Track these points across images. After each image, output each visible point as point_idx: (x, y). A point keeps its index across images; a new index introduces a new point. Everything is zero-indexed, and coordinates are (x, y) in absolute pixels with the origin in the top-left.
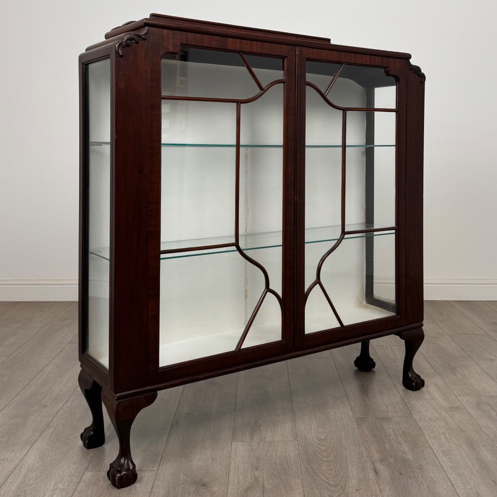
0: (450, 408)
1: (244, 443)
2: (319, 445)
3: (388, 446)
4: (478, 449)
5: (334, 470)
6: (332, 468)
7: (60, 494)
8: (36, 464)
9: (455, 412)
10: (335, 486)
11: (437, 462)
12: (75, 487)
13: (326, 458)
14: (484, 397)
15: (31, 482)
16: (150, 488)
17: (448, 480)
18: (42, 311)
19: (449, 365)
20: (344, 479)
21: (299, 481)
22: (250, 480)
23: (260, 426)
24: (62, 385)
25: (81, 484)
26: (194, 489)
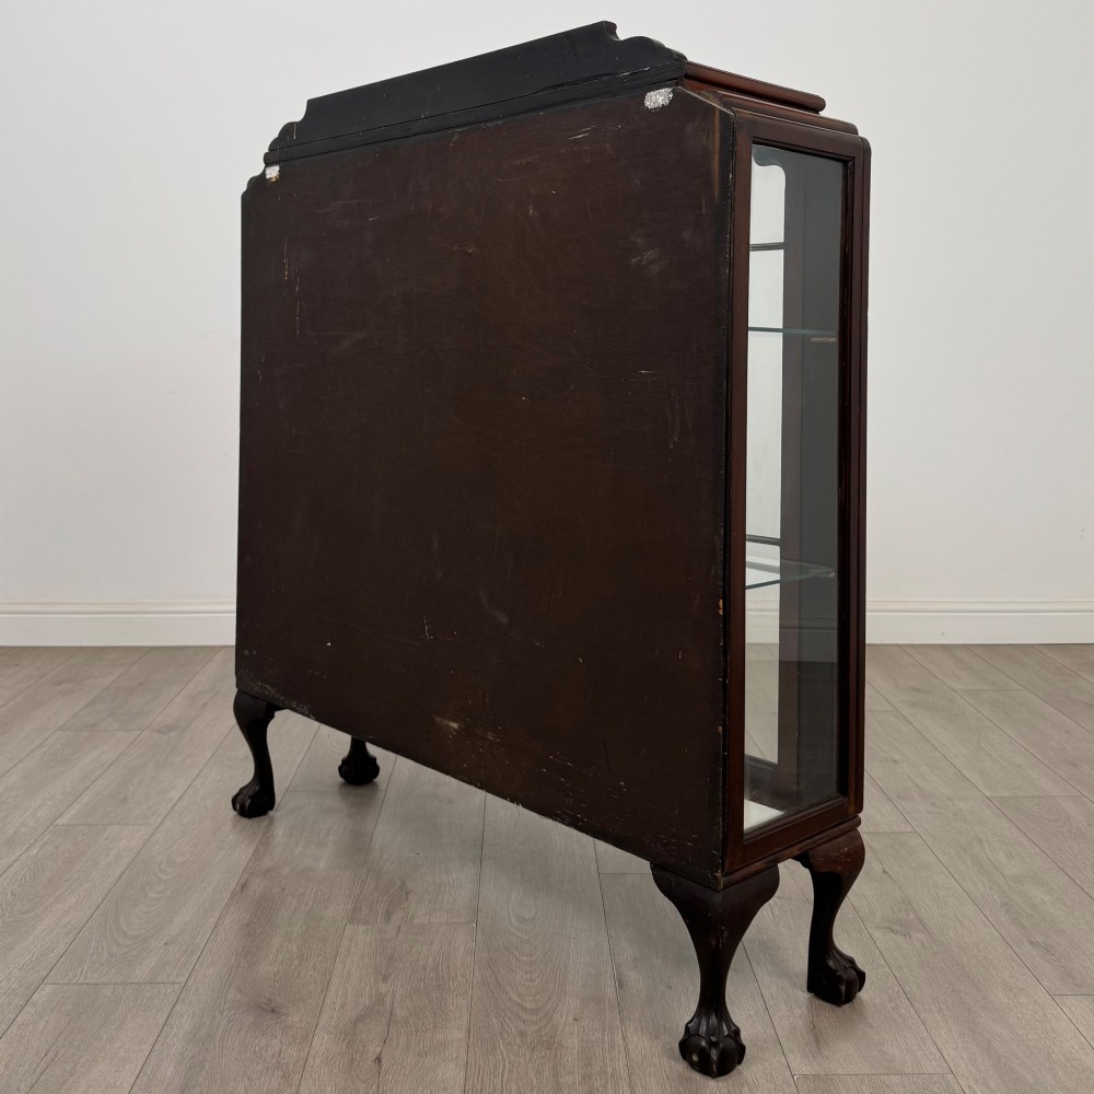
1: (370, 926)
2: (519, 930)
5: (539, 979)
6: (535, 975)
10: (535, 1011)
12: (12, 1016)
13: (526, 956)
16: (165, 1016)
17: (761, 1000)
18: (17, 665)
20: (554, 998)
21: (464, 1003)
22: (367, 1001)
23: (407, 894)
25: (27, 1009)
26: (252, 1020)
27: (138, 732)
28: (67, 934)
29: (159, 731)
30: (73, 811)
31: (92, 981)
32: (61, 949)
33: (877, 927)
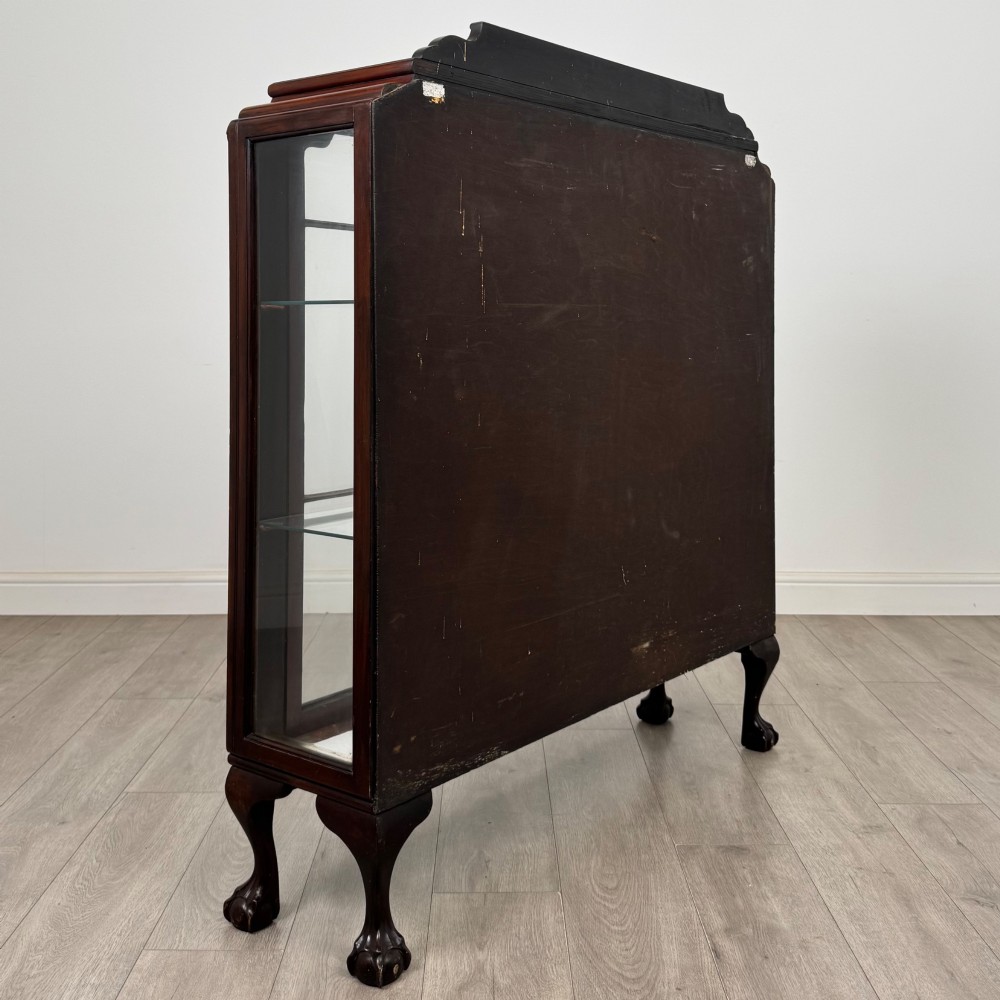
0: (864, 827)
1: (456, 895)
2: (605, 899)
3: (739, 902)
4: (919, 909)
5: (634, 948)
6: (629, 945)
7: (91, 995)
8: (45, 937)
9: (874, 836)
10: (635, 981)
11: (839, 934)
12: (121, 982)
13: (617, 925)
14: (933, 807)
15: (34, 972)
16: (270, 983)
17: (860, 970)
18: (58, 634)
19: (863, 742)
20: (652, 968)
21: (564, 972)
22: (467, 969)
23: (487, 862)
24: (97, 781)
25: (134, 975)
27: (190, 700)
28: (158, 901)
29: (211, 699)
30: (142, 777)
31: (191, 948)
32: (155, 915)
33: (963, 899)
